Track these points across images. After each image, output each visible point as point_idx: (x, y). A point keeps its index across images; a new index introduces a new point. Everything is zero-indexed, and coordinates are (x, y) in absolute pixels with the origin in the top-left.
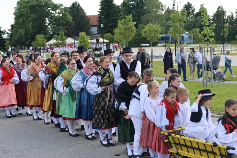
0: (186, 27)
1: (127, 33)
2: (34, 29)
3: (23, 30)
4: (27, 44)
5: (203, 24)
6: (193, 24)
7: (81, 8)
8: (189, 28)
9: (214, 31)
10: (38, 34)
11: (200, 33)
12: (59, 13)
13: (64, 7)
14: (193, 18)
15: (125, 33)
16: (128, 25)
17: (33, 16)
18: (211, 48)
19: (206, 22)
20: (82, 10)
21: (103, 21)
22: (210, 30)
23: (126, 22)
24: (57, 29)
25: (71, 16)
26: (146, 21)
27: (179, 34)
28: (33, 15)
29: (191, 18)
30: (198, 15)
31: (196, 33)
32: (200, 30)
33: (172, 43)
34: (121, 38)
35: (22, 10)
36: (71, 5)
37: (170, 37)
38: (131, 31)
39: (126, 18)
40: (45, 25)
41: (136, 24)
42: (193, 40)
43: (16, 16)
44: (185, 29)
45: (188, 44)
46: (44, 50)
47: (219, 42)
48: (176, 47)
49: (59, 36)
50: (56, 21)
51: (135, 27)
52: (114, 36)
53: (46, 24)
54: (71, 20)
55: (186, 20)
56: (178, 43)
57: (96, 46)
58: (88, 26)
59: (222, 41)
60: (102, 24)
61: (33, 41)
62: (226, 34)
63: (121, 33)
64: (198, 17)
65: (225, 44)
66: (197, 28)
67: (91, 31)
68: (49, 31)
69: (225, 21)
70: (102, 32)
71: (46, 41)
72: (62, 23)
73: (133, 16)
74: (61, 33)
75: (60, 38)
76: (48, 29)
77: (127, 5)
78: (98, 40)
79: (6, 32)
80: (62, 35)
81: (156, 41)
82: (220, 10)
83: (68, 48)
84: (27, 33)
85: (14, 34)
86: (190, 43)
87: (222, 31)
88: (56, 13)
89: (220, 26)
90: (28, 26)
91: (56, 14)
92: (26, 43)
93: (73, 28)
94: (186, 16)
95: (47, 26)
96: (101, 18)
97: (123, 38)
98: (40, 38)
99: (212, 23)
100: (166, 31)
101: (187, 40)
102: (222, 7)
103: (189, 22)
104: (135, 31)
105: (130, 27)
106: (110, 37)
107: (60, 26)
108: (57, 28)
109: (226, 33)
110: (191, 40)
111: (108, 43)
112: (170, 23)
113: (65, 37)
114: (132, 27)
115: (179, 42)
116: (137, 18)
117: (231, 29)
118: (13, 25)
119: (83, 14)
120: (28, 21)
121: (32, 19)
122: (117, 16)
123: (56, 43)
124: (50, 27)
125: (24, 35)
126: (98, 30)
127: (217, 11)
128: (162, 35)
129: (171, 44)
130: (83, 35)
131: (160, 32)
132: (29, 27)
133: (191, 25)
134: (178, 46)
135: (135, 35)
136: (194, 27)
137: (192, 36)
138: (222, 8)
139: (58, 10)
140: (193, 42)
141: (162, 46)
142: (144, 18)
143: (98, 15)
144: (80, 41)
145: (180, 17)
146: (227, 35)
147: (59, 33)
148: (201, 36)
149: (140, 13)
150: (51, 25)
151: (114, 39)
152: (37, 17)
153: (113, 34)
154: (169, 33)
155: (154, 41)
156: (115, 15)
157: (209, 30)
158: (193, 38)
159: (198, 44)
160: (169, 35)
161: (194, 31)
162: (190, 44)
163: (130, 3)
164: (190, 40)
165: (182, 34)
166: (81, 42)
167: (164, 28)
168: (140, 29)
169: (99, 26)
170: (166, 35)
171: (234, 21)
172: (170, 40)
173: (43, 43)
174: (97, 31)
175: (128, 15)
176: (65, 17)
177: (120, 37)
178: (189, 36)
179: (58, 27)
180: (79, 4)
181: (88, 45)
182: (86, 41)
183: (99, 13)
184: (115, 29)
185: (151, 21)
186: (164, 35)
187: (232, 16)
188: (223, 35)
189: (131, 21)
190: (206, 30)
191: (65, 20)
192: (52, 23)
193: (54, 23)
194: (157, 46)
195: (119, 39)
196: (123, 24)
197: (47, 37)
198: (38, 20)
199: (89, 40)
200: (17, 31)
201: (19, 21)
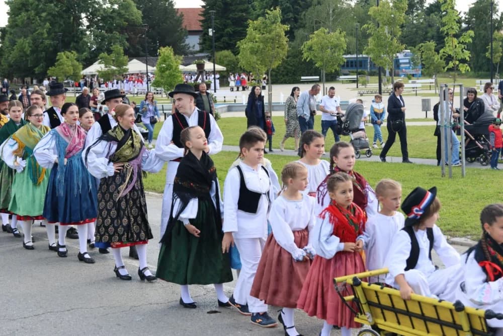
0: (405, 37)
1: (269, 50)
2: (53, 39)
3: (29, 40)
4: (37, 72)
5: (444, 31)
6: (420, 32)
8: (411, 39)
9: (469, 47)
10: (63, 51)
11: (436, 53)
12: (111, 3)
14: (421, 18)
15: (263, 50)
16: (270, 32)
17: (51, 7)
18: (461, 86)
19: (451, 26)
21: (213, 21)
22: (460, 44)
23: (266, 24)
25: (138, 8)
26: (312, 23)
27: (388, 54)
28: (52, 5)
29: (417, 17)
30: (434, 9)
31: (428, 52)
32: (438, 44)
33: (372, 74)
34: (255, 62)
37: (367, 60)
38: (277, 46)
39: (267, 15)
40: (79, 29)
41: (289, 29)
42: (421, 67)
43: (11, 8)
44: (402, 43)
45: (411, 76)
46: (76, 89)
47: (480, 73)
48: (382, 84)
49: (112, 55)
50: (104, 19)
51: (288, 37)
52: (239, 56)
53: (80, 27)
54: (140, 18)
55: (404, 22)
56: (385, 75)
57: (196, 80)
58: (178, 34)
59: (487, 71)
60: (210, 28)
61: (52, 67)
62: (497, 54)
63: (256, 50)
65: (494, 78)
66: (429, 42)
67: (185, 45)
68: (88, 43)
69: (496, 25)
70: (211, 47)
71: (81, 66)
72: (118, 26)
73: (284, 11)
74: (117, 47)
75: (113, 61)
76: (85, 39)
80: (118, 54)
81: (336, 70)
83: (134, 84)
84: (37, 47)
85: (6, 50)
86: (413, 75)
87: (487, 47)
88: (104, 1)
89: (484, 37)
90: (39, 31)
91: (105, 4)
92: (35, 71)
93: (144, 38)
94: (405, 13)
95: (84, 33)
96: (209, 15)
97: (259, 62)
98: (67, 59)
99: (466, 29)
100: (358, 47)
101: (405, 69)
103: (411, 26)
104: (287, 46)
105: (277, 36)
106: (230, 59)
107: (114, 32)
108: (106, 38)
109: (496, 53)
110: (416, 69)
111: (225, 74)
112: (368, 28)
113: (126, 58)
114: (280, 37)
115: (388, 72)
116: (291, 15)
118: (4, 29)
119: (167, 5)
120: (40, 20)
121: (49, 14)
122: (246, 11)
123: (105, 72)
124: (90, 34)
125: (31, 51)
126: (201, 41)
127: (477, 3)
128: (349, 56)
129: (369, 77)
130: (166, 54)
131: (345, 48)
132: (42, 34)
133: (416, 32)
134: (386, 82)
135: (286, 55)
136: (425, 39)
137: (417, 59)
140: (422, 72)
141: (350, 81)
142: (309, 15)
143: (201, 7)
144: (159, 69)
145: (393, 16)
146: (499, 58)
147: (112, 49)
148: (439, 60)
149: (299, 3)
150: (92, 29)
151: (238, 63)
152: (61, 9)
153: (237, 53)
154: (366, 51)
155: (331, 69)
156: (241, 7)
157: (457, 46)
158: (420, 63)
159: (432, 79)
160: (364, 56)
161: (422, 48)
162: (412, 78)
164: (412, 69)
165: (394, 53)
166: (162, 71)
167: (354, 40)
168: (297, 41)
169: (204, 34)
170: (358, 56)
172: (367, 68)
173: (74, 70)
174: (200, 44)
175: (272, 9)
176: (126, 12)
177: (251, 60)
178: (413, 60)
179: (109, 34)
181: (177, 76)
182: (174, 69)
183: (204, 4)
184: (239, 40)
185: (323, 22)
186: (355, 56)
188: (490, 58)
189: (278, 23)
190: (452, 46)
191: (125, 18)
192: (96, 25)
193: (100, 26)
194: (338, 81)
195: (250, 64)
196: (260, 30)
197: (84, 58)
198: (63, 17)
199: (181, 64)
200: (13, 43)
201: (19, 19)
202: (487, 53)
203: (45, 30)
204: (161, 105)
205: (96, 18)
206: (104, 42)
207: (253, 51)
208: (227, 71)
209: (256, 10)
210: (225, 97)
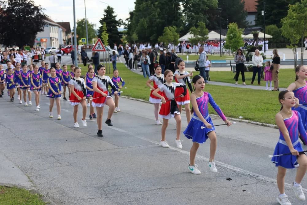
1: (302, 24)
2: (162, 19)
3: (147, 19)
4: (151, 39)
10: (168, 26)
15: (298, 24)
16: (303, 13)
21: (265, 6)
23: (301, 7)
24: (195, 19)
34: (292, 33)
49: (198, 28)
50: (194, 6)
52: (282, 29)
53: (179, 11)
54: (217, 4)
57: (253, 44)
58: (241, 14)
60: (262, 10)
61: (160, 36)
63: (293, 24)
67: (246, 22)
68: (183, 21)
71: (179, 36)
72: (202, 10)
74: (202, 23)
75: (199, 32)
76: (181, 19)
79: (122, 22)
80: (202, 27)
83: (212, 47)
84: (152, 24)
85: (133, 26)
90: (153, 14)
93: (219, 17)
95: (181, 14)
96: (262, 2)
97: (295, 32)
98: (170, 31)
106: (275, 30)
107: (200, 14)
108: (195, 17)
111: (272, 40)
113: (207, 30)
118: (132, 12)
120: (154, 7)
121: (160, 3)
123: (194, 39)
124: (185, 16)
125: (148, 27)
126: (256, 19)
130: (233, 28)
132: (155, 16)
144: (228, 37)
147: (198, 24)
150: (186, 12)
151: (281, 33)
153: (280, 26)
166: (230, 38)
169: (258, 14)
173: (174, 38)
174: (255, 21)
176: (208, 1)
177: (290, 31)
179: (197, 15)
181: (240, 42)
182: (238, 36)
184: (282, 18)
191: (207, 5)
192: (189, 9)
193: (191, 10)
195: (289, 34)
196: (297, 11)
197: (180, 30)
198: (168, 5)
199: (243, 34)
200: (138, 21)
201: (141, 6)
203: (157, 13)
204: (229, 60)
205: (189, 5)
206: (193, 20)
207: (291, 25)
208: (273, 38)
210: (271, 56)
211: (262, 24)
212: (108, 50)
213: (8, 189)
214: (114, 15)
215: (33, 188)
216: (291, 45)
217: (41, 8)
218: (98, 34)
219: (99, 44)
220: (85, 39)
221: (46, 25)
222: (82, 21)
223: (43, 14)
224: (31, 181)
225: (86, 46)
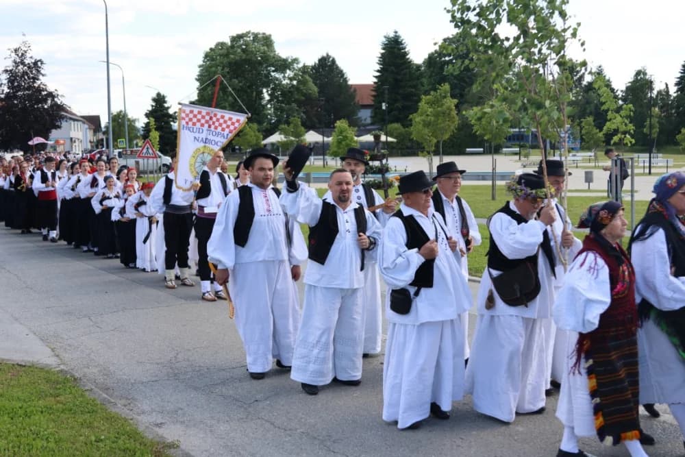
1: (440, 123)
7: (337, 67)
11: (595, 128)
12: (291, 79)
13: (301, 65)
14: (579, 95)
15: (435, 123)
16: (441, 106)
20: (341, 73)
21: (386, 96)
23: (438, 98)
25: (315, 84)
29: (576, 95)
31: (587, 127)
34: (426, 134)
35: (213, 69)
36: (317, 62)
38: (447, 119)
39: (438, 91)
40: (261, 103)
42: (580, 141)
45: (571, 150)
49: (290, 127)
50: (283, 94)
51: (457, 111)
52: (412, 129)
53: (262, 101)
54: (317, 92)
58: (351, 107)
59: (645, 146)
60: (384, 102)
62: (654, 131)
63: (428, 123)
64: (591, 93)
65: (652, 153)
66: (589, 116)
67: (359, 118)
68: (268, 115)
70: (383, 120)
71: (262, 137)
72: (296, 100)
73: (452, 89)
74: (295, 119)
75: (292, 132)
76: (266, 112)
77: (435, 62)
78: (377, 137)
81: (501, 143)
82: (641, 78)
86: (573, 149)
87: (645, 124)
88: (284, 77)
91: (284, 80)
93: (320, 111)
95: (265, 106)
96: (381, 90)
102: (647, 71)
104: (457, 118)
105: (447, 109)
106: (399, 131)
107: (293, 104)
109: (654, 128)
110: (576, 142)
111: (394, 145)
113: (303, 129)
114: (451, 110)
116: (457, 91)
117: (664, 121)
119: (342, 81)
122: (414, 87)
123: (284, 142)
124: (271, 108)
126: (373, 115)
127: (634, 81)
128: (514, 130)
129: (531, 150)
130: (342, 126)
135: (456, 128)
136: (584, 115)
137: (577, 133)
138: (645, 74)
139: (288, 71)
140: (581, 146)
141: (513, 153)
143: (372, 83)
144: (335, 139)
146: (657, 133)
147: (291, 121)
150: (272, 103)
151: (410, 135)
152: (244, 84)
153: (408, 126)
155: (499, 141)
156: (411, 83)
158: (580, 137)
159: (591, 152)
160: (526, 130)
161: (583, 124)
163: (443, 59)
164: (572, 143)
166: (339, 142)
169: (375, 108)
171: (670, 102)
172: (528, 141)
173: (257, 140)
174: (371, 117)
175: (441, 84)
176: (303, 87)
178: (572, 134)
179: (288, 107)
180: (334, 61)
182: (349, 138)
183: (376, 80)
184: (412, 113)
185: (487, 98)
186: (517, 130)
187: (667, 92)
188: (648, 133)
189: (449, 97)
191: (302, 92)
192: (276, 99)
193: (280, 100)
194: (502, 154)
195: (422, 137)
196: (431, 105)
197: (264, 129)
198: (246, 92)
199: (355, 136)
201: (205, 93)
202: (645, 130)
205: (277, 92)
206: (283, 115)
207: (425, 124)
208: (397, 142)
209: (423, 86)
211: (381, 121)
212: (160, 157)
213: (23, 369)
214: (166, 105)
215: (62, 367)
216: (425, 153)
217: (58, 95)
218: (142, 133)
219: (148, 148)
220: (124, 140)
221: (65, 119)
222: (119, 114)
223: (61, 103)
224: (57, 356)
225: (126, 151)
